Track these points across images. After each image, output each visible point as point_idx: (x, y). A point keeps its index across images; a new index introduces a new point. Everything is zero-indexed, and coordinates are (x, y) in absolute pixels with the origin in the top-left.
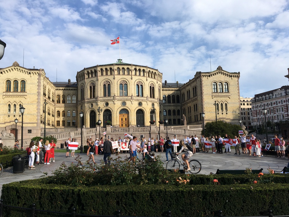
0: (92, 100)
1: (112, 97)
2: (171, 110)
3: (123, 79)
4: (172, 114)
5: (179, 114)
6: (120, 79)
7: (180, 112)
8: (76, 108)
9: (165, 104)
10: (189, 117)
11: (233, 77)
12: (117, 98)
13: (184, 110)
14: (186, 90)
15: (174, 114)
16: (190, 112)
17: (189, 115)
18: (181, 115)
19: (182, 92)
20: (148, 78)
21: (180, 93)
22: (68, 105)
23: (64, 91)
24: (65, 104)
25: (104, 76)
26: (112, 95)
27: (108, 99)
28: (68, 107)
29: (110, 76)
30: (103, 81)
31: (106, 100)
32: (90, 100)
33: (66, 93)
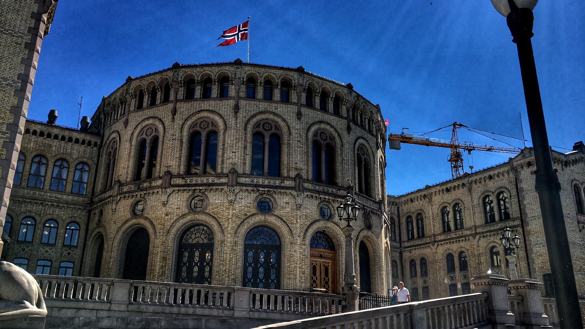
0: (200, 182)
1: (289, 178)
3: (321, 126)
6: (316, 123)
8: (84, 213)
22: (53, 198)
23: (44, 140)
24: (43, 193)
25: (258, 103)
26: (291, 174)
27: (272, 184)
28: (53, 203)
29: (282, 105)
30: (255, 120)
31: (266, 189)
32: (188, 182)
33: (54, 149)
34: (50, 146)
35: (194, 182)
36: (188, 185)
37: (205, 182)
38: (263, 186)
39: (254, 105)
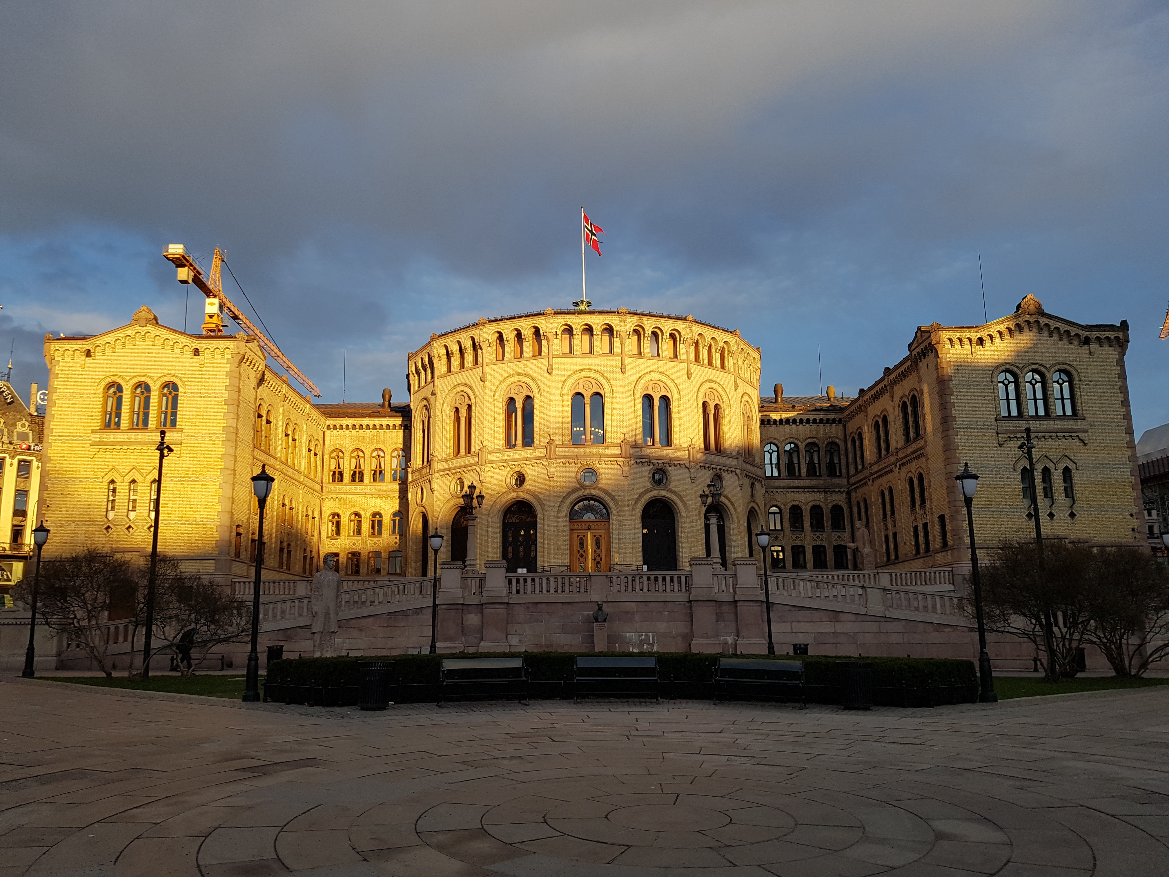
0: (459, 464)
1: (540, 446)
2: (803, 507)
3: (584, 374)
4: (807, 525)
5: (838, 524)
6: (575, 373)
7: (846, 514)
8: (405, 500)
9: (777, 483)
10: (887, 537)
11: (1094, 347)
12: (559, 451)
13: (862, 506)
14: (870, 416)
15: (817, 525)
16: (889, 513)
17: (886, 529)
18: (848, 527)
19: (851, 426)
20: (694, 368)
21: (841, 434)
22: (374, 490)
23: (358, 433)
24: (363, 487)
25: (506, 364)
26: (542, 440)
27: (523, 456)
28: (374, 496)
29: (531, 361)
30: (504, 386)
31: (516, 463)
32: (450, 466)
33: (368, 440)
34: (364, 438)
35: (455, 465)
36: (449, 469)
37: (463, 463)
38: (513, 460)
39: (502, 368)
